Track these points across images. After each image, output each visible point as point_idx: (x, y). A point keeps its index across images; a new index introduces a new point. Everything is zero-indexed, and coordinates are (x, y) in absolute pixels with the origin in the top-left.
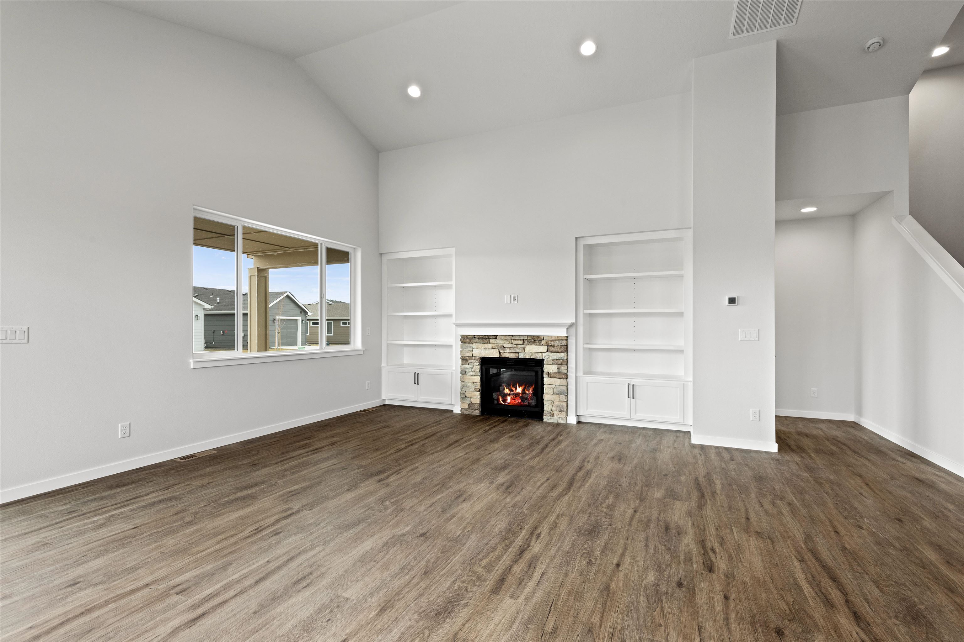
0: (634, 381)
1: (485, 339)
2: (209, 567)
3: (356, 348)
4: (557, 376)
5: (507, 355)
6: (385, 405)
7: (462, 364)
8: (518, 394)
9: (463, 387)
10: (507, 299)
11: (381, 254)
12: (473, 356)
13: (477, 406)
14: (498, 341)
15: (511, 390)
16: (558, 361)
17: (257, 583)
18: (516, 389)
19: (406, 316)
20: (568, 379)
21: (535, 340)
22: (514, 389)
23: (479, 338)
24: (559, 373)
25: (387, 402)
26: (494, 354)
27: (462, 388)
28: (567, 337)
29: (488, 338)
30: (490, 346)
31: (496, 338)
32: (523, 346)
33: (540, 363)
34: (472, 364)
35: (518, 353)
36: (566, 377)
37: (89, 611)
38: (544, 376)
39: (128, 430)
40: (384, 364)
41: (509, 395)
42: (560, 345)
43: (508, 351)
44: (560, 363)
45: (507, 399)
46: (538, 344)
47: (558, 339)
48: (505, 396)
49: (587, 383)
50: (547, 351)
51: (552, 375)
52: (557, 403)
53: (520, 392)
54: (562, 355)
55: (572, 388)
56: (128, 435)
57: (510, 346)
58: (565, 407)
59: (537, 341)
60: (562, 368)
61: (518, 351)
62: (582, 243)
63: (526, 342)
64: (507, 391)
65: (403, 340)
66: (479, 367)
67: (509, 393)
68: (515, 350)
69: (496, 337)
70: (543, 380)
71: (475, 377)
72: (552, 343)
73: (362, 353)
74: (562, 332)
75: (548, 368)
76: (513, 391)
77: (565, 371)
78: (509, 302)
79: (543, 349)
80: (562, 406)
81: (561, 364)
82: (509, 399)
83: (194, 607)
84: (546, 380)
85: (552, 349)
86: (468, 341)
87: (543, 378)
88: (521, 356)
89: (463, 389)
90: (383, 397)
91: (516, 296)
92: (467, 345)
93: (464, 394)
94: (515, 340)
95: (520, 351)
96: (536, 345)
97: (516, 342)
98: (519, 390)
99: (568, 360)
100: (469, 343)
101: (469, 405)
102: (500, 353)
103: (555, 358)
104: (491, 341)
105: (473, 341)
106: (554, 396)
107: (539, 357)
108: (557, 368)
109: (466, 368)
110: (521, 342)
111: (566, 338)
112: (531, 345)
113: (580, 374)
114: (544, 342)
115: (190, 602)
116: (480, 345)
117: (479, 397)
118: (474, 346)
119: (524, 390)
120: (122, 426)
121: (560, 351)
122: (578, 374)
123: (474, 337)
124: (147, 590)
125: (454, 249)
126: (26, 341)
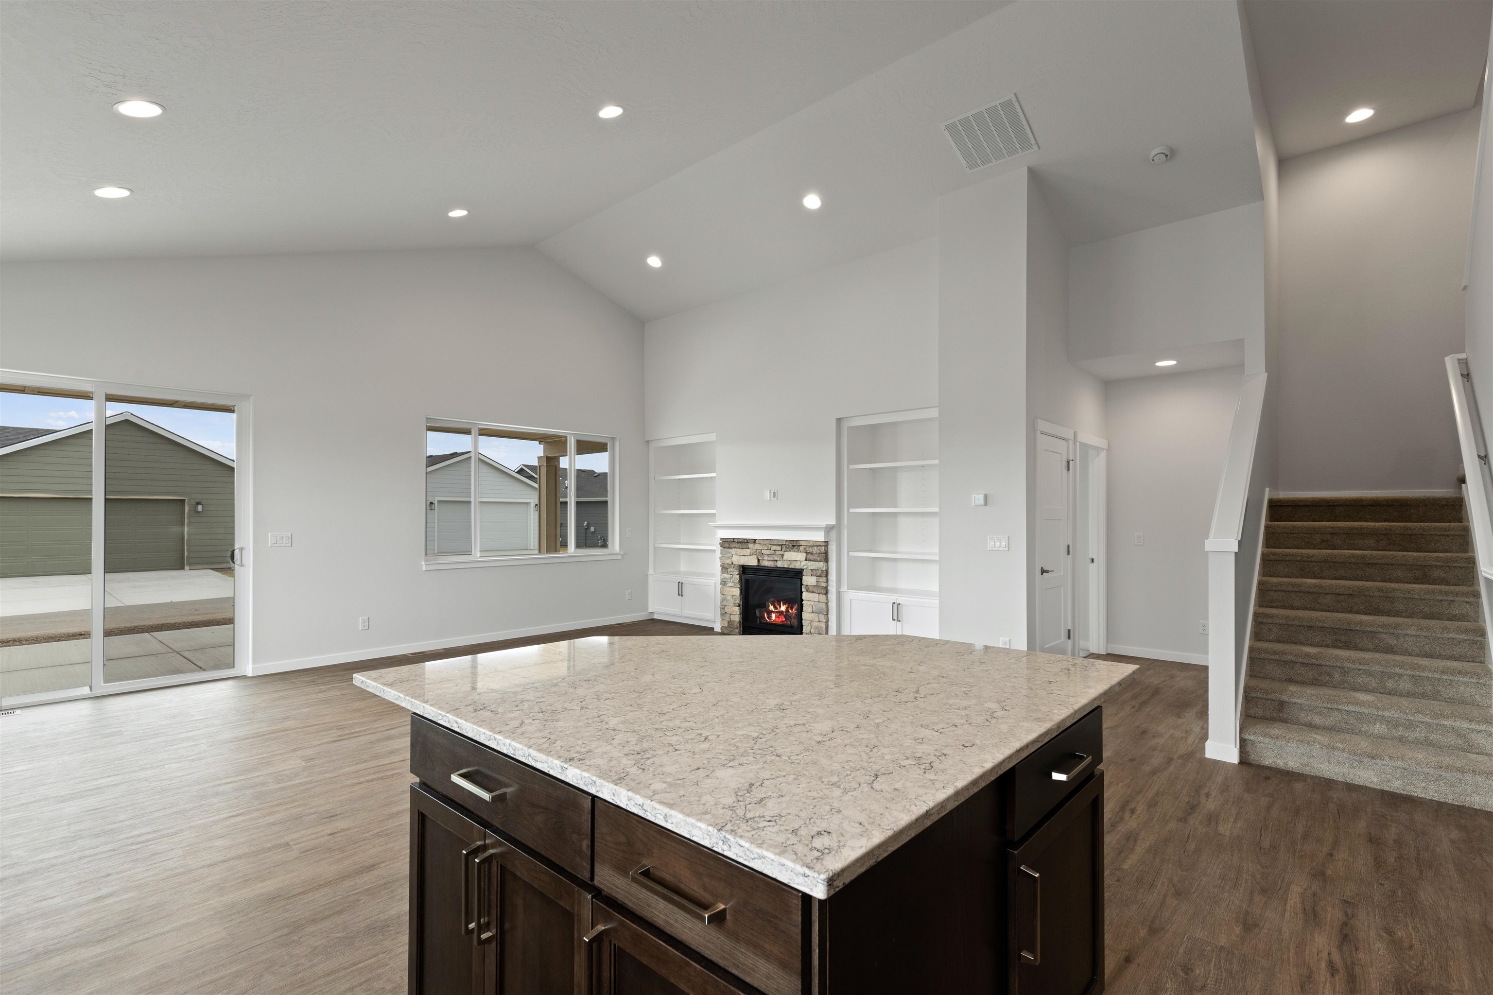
0: (900, 599)
1: (744, 543)
2: (366, 719)
3: (615, 552)
4: (815, 590)
5: (766, 563)
6: (653, 620)
7: (723, 572)
8: (782, 612)
9: (723, 600)
10: (767, 495)
11: (648, 442)
12: (732, 564)
13: (737, 624)
14: (757, 546)
15: (775, 608)
16: (817, 571)
17: (386, 730)
18: (780, 607)
19: (682, 514)
20: (829, 595)
21: (793, 546)
22: (778, 607)
23: (738, 542)
24: (817, 586)
25: (655, 617)
26: (752, 562)
27: (721, 602)
28: (826, 542)
29: (747, 542)
30: (748, 551)
31: (755, 543)
32: (781, 553)
33: (798, 574)
34: (732, 573)
35: (777, 561)
36: (825, 592)
37: (285, 730)
38: (803, 590)
39: (367, 623)
40: (651, 571)
41: (774, 612)
42: (819, 551)
43: (766, 558)
44: (819, 574)
45: (771, 616)
46: (796, 550)
47: (816, 545)
48: (770, 613)
49: (851, 600)
50: (806, 560)
51: (811, 589)
52: (815, 624)
53: (784, 610)
54: (821, 565)
55: (833, 605)
56: (367, 628)
57: (768, 552)
58: (824, 629)
59: (796, 547)
60: (821, 580)
61: (776, 559)
62: (846, 425)
63: (784, 547)
64: (771, 608)
65: (679, 543)
66: (738, 576)
67: (773, 610)
68: (774, 558)
69: (754, 541)
70: (802, 596)
71: (734, 589)
72: (810, 549)
73: (620, 557)
74: (820, 537)
75: (808, 580)
76: (777, 609)
77: (824, 585)
78: (769, 499)
79: (801, 556)
80: (821, 628)
81: (820, 576)
82: (774, 616)
83: (341, 736)
84: (805, 595)
85: (810, 557)
86: (727, 545)
87: (802, 592)
88: (780, 564)
89: (723, 604)
90: (650, 610)
91: (776, 491)
92: (726, 550)
93: (724, 609)
94: (774, 545)
95: (778, 559)
96: (795, 552)
97: (774, 548)
98: (783, 608)
99: (829, 571)
100: (729, 548)
101: (729, 622)
102: (759, 560)
103: (813, 568)
104: (750, 545)
105: (732, 546)
106: (812, 615)
107: (798, 566)
108: (815, 580)
109: (726, 578)
110: (779, 548)
111: (824, 544)
112: (790, 551)
113: (844, 588)
114: (801, 548)
115: (341, 733)
116: (739, 551)
117: (738, 613)
118: (733, 551)
119: (787, 608)
120: (362, 620)
121: (818, 559)
122: (842, 590)
123: (733, 540)
124: (323, 725)
125: (715, 434)
126: (290, 545)
